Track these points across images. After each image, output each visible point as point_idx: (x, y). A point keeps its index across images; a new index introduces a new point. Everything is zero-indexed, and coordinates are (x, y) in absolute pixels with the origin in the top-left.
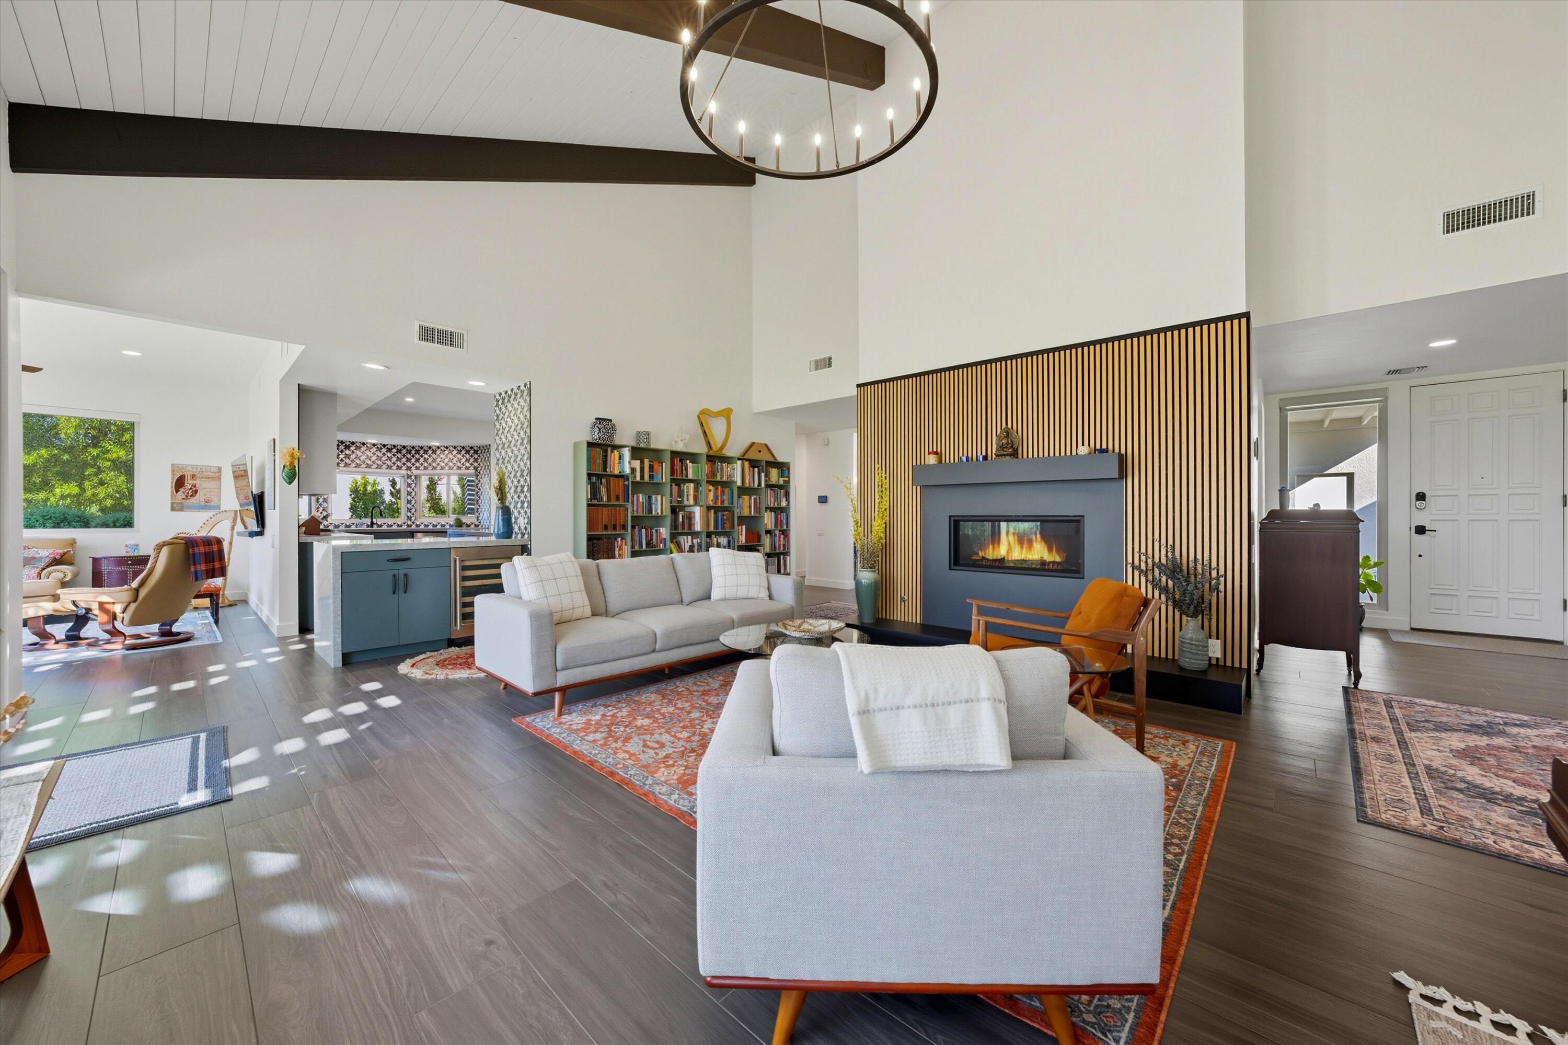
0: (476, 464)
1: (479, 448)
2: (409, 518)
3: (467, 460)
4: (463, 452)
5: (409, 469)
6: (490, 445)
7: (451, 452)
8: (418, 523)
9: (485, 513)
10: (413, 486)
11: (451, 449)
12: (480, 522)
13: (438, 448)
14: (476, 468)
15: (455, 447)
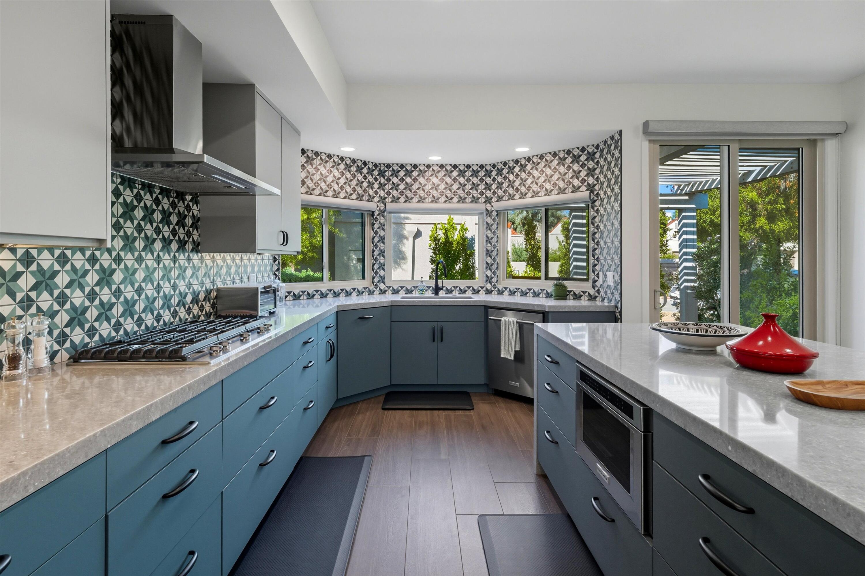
0: (591, 180)
1: (597, 147)
2: (489, 280)
3: (576, 175)
4: (569, 160)
5: (488, 200)
6: (620, 133)
7: (548, 164)
8: (500, 287)
9: (610, 275)
10: (494, 227)
11: (549, 157)
12: (598, 291)
13: (529, 159)
14: (591, 188)
15: (555, 155)
